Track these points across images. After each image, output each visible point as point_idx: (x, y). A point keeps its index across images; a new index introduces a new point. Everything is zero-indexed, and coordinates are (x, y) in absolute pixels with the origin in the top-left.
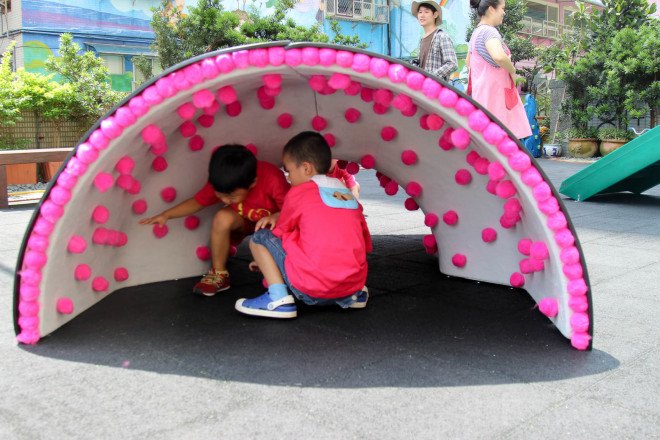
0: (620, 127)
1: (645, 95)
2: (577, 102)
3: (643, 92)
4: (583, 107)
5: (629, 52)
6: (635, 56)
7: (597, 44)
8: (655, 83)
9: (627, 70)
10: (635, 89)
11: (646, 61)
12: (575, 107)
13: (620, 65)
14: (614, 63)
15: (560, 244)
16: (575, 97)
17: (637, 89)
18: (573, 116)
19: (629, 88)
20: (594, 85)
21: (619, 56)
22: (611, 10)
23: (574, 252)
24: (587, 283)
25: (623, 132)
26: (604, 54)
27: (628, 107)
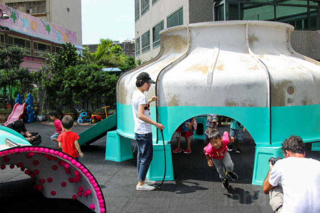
0: (71, 108)
1: (80, 95)
2: (52, 98)
3: (79, 94)
4: (54, 100)
5: (73, 77)
6: (75, 79)
7: (58, 72)
8: (84, 90)
9: (72, 85)
10: (76, 92)
11: (80, 81)
12: (51, 100)
13: (70, 82)
14: (67, 81)
15: (96, 191)
16: (51, 95)
17: (77, 92)
18: (51, 103)
19: (74, 92)
20: (59, 90)
21: (69, 78)
22: (63, 57)
23: (100, 192)
24: (104, 200)
25: (72, 110)
26: (62, 77)
27: (74, 100)
